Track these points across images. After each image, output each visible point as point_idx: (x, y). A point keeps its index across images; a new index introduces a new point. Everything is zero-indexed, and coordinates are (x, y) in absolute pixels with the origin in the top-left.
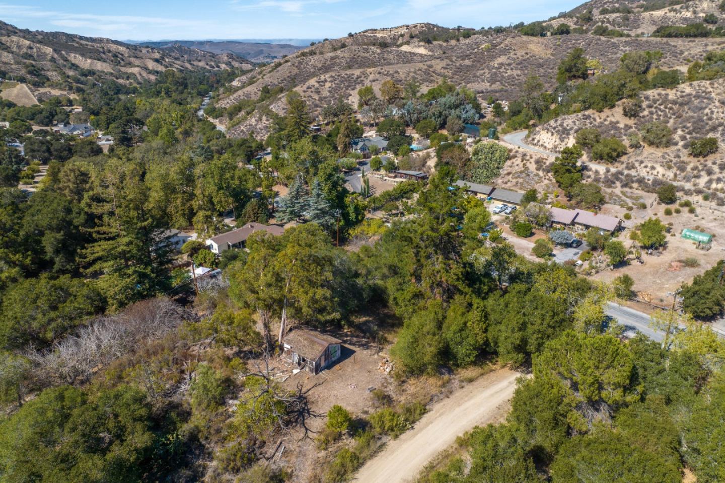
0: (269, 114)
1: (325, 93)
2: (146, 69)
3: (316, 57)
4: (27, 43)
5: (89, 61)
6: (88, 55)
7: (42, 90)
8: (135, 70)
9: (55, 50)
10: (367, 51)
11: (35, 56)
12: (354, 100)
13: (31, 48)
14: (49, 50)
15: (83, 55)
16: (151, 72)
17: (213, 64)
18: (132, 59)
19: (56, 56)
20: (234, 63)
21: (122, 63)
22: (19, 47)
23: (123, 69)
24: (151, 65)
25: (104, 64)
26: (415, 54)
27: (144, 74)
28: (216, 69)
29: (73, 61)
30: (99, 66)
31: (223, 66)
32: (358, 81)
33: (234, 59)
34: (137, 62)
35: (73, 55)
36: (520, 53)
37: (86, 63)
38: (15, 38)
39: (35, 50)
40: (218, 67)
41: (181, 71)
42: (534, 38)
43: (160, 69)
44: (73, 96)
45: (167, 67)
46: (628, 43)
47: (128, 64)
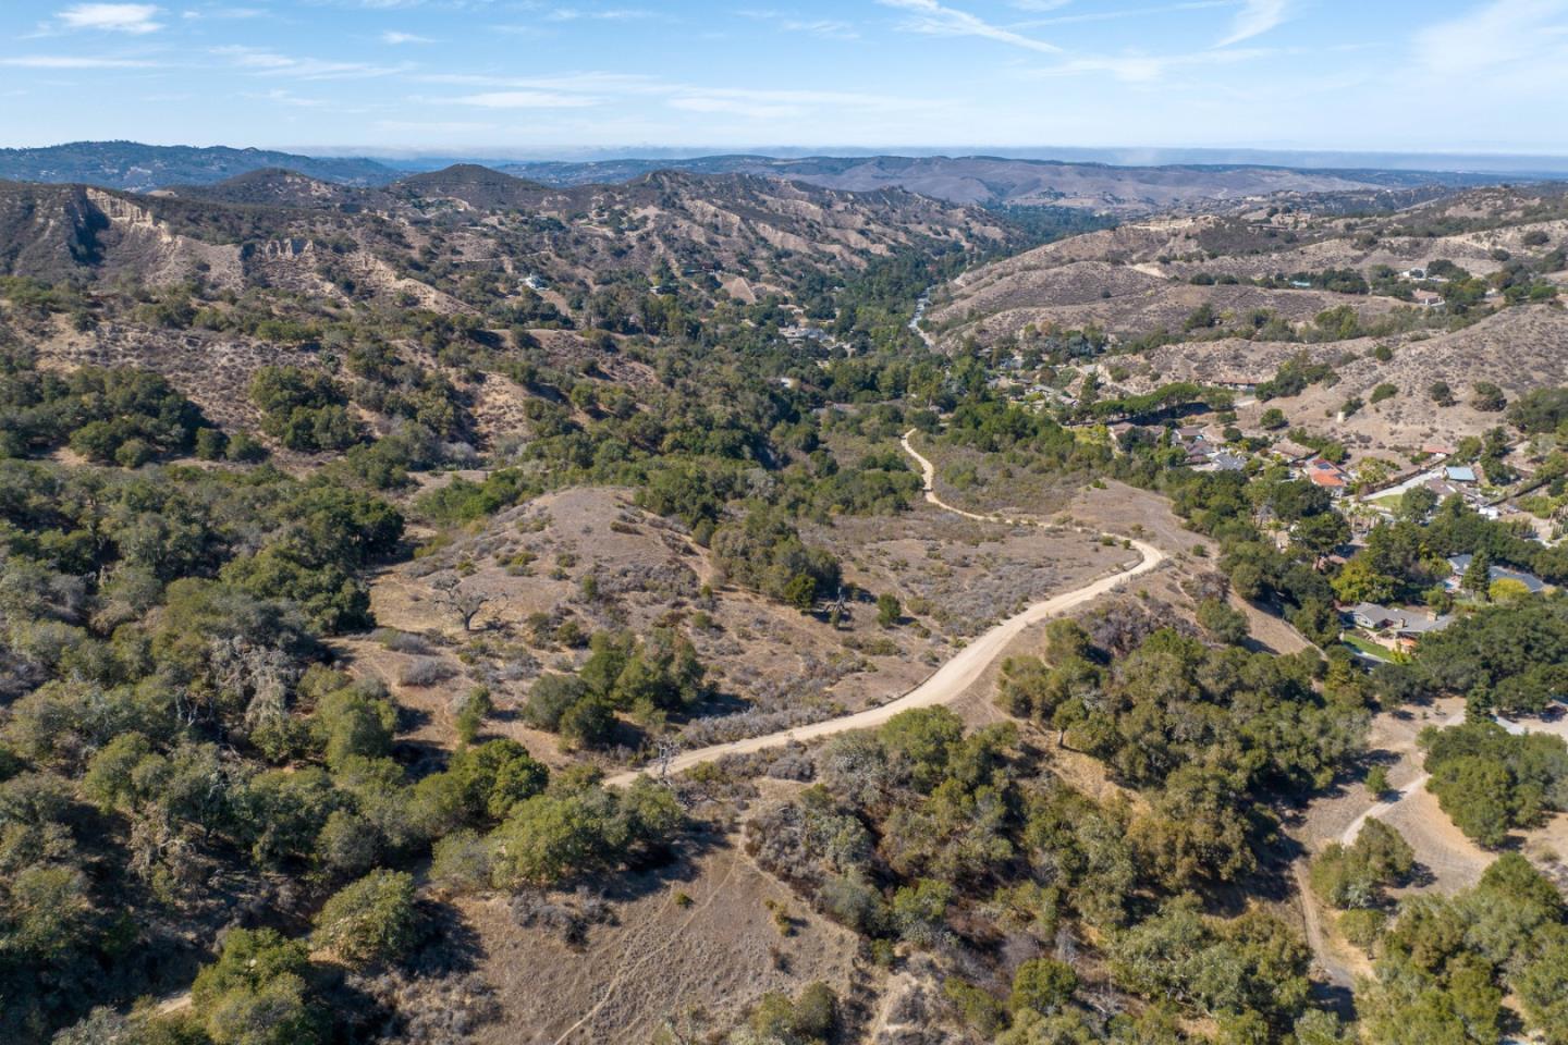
1: (1005, 325)
2: (848, 246)
4: (713, 208)
5: (780, 234)
6: (782, 225)
7: (758, 285)
8: (835, 249)
9: (743, 219)
10: (1096, 267)
11: (718, 226)
12: (1021, 333)
13: (716, 216)
14: (735, 219)
15: (773, 225)
16: (854, 252)
17: (939, 228)
18: (830, 230)
19: (743, 227)
20: (972, 224)
21: (819, 236)
22: (703, 214)
23: (821, 247)
24: (854, 238)
25: (798, 240)
26: (1146, 275)
27: (846, 255)
28: (944, 237)
29: (762, 233)
30: (794, 243)
31: (954, 232)
32: (1033, 318)
33: (974, 218)
34: (835, 234)
35: (762, 225)
37: (776, 237)
38: (699, 203)
40: (947, 233)
41: (892, 249)
42: (1196, 287)
43: (864, 244)
44: (787, 294)
45: (874, 242)
46: (1276, 297)
47: (827, 239)
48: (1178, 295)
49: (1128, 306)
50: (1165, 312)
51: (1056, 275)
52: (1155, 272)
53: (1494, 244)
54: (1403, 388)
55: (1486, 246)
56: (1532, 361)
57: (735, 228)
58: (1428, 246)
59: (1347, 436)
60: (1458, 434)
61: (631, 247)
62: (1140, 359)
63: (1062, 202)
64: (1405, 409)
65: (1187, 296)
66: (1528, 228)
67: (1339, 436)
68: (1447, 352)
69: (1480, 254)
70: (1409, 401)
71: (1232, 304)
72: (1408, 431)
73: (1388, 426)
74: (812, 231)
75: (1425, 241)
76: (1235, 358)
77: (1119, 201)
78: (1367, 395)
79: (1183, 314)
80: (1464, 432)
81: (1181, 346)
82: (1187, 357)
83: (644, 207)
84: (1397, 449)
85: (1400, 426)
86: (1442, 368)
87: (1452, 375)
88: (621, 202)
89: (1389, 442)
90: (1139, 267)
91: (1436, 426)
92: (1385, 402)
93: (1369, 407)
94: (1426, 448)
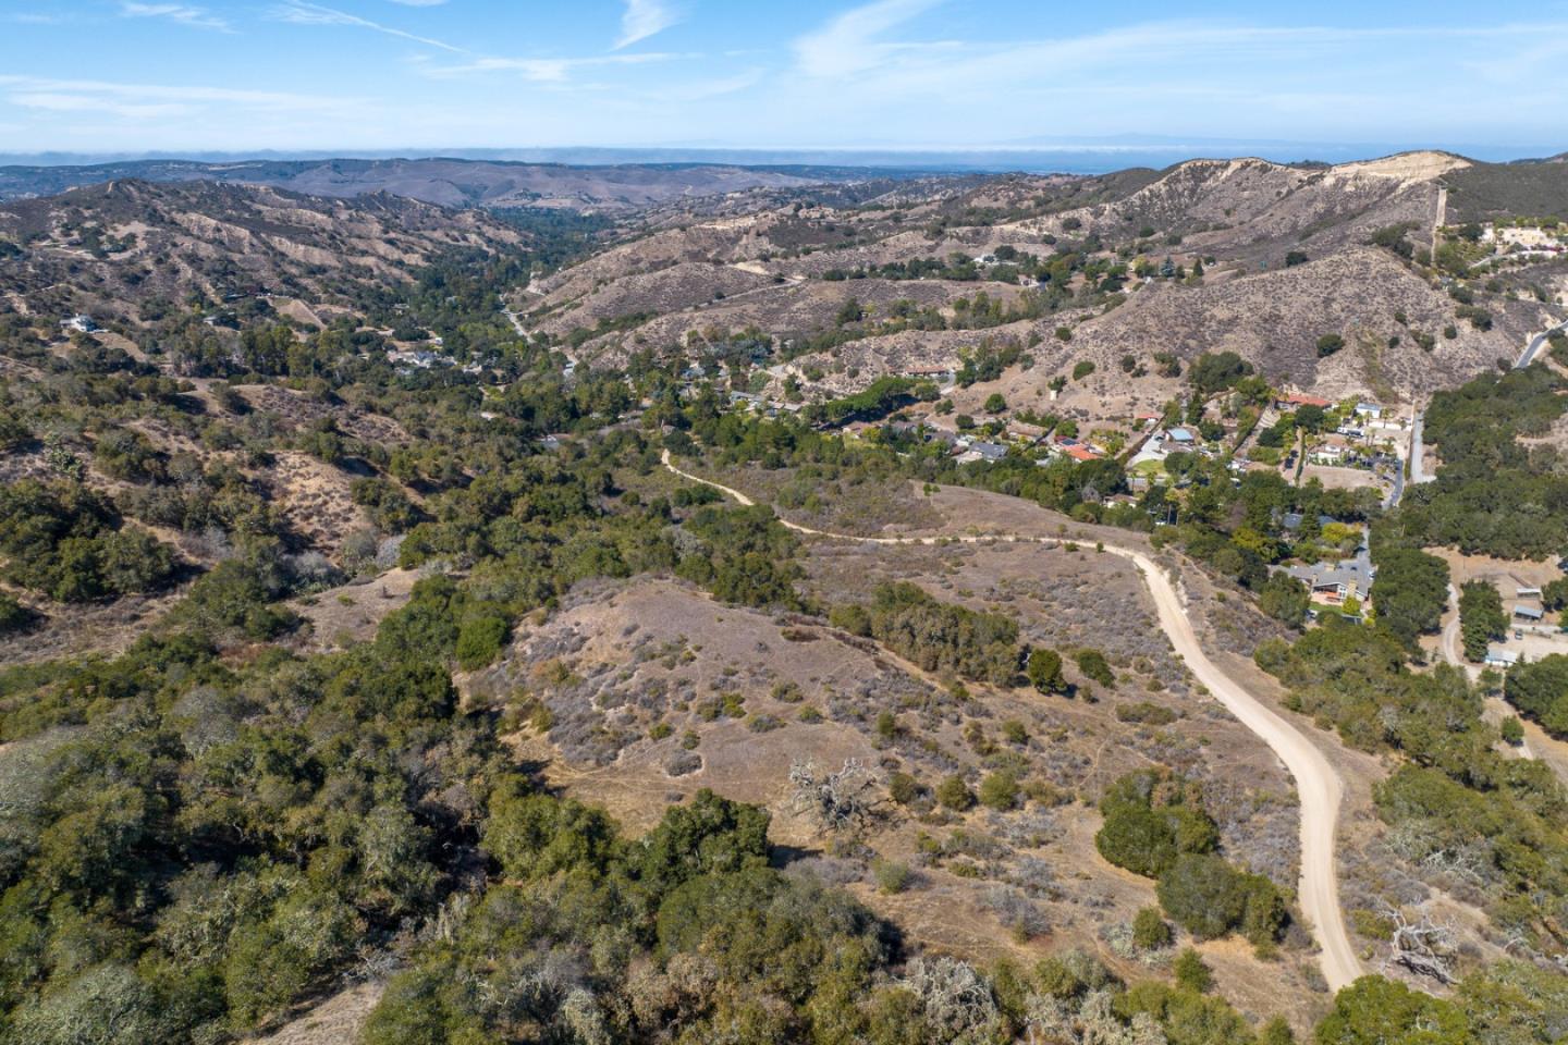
0: (624, 351)
1: (663, 333)
2: (381, 258)
3: (645, 277)
4: (213, 222)
5: (302, 247)
6: (300, 238)
8: (370, 261)
9: (252, 232)
10: (700, 268)
11: (226, 241)
12: (684, 340)
13: (219, 230)
14: (243, 233)
15: (291, 238)
16: (391, 263)
17: (456, 234)
18: (354, 241)
19: (255, 241)
20: (485, 228)
21: (344, 248)
22: (201, 229)
23: (354, 260)
24: (383, 249)
25: (324, 253)
26: (750, 273)
27: (384, 267)
28: (462, 243)
29: (279, 248)
30: (318, 256)
31: (473, 238)
32: (687, 323)
33: (485, 222)
34: (361, 245)
35: (277, 239)
36: (816, 299)
37: (296, 251)
38: (194, 216)
39: (224, 233)
40: (465, 239)
41: (427, 258)
42: (832, 283)
43: (396, 255)
44: (359, 315)
45: (406, 252)
46: (906, 288)
47: (353, 250)
48: (820, 291)
49: (775, 306)
50: (814, 309)
51: (663, 278)
52: (758, 270)
53: (1040, 230)
54: (1098, 364)
55: (1034, 232)
56: (1183, 331)
57: (246, 243)
58: (987, 234)
59: (1068, 412)
60: (1157, 400)
61: (148, 272)
62: (828, 356)
63: (540, 203)
64: (1106, 382)
65: (827, 292)
66: (1062, 215)
67: (1061, 413)
68: (1122, 329)
69: (1031, 240)
70: (1106, 374)
71: (869, 296)
72: (1116, 401)
73: (1098, 399)
74: (333, 241)
75: (983, 229)
76: (917, 348)
77: (596, 201)
78: (1067, 371)
79: (829, 310)
80: (1164, 398)
81: (864, 341)
82: (876, 351)
83: (127, 224)
84: (1112, 419)
85: (1107, 398)
86: (1122, 343)
87: (1133, 348)
88: (93, 218)
89: (1106, 414)
90: (741, 266)
91: (1137, 395)
92: (1089, 378)
93: (1071, 382)
94: (1137, 415)
